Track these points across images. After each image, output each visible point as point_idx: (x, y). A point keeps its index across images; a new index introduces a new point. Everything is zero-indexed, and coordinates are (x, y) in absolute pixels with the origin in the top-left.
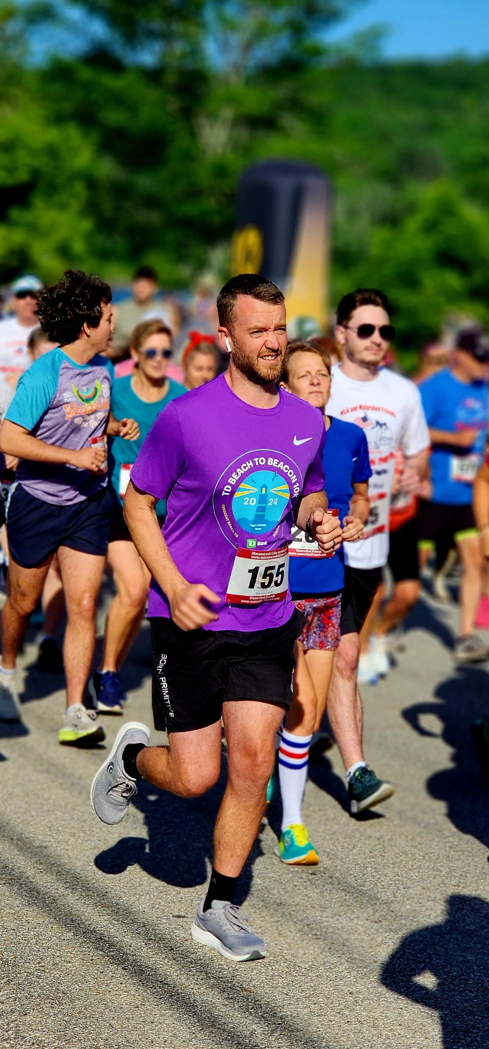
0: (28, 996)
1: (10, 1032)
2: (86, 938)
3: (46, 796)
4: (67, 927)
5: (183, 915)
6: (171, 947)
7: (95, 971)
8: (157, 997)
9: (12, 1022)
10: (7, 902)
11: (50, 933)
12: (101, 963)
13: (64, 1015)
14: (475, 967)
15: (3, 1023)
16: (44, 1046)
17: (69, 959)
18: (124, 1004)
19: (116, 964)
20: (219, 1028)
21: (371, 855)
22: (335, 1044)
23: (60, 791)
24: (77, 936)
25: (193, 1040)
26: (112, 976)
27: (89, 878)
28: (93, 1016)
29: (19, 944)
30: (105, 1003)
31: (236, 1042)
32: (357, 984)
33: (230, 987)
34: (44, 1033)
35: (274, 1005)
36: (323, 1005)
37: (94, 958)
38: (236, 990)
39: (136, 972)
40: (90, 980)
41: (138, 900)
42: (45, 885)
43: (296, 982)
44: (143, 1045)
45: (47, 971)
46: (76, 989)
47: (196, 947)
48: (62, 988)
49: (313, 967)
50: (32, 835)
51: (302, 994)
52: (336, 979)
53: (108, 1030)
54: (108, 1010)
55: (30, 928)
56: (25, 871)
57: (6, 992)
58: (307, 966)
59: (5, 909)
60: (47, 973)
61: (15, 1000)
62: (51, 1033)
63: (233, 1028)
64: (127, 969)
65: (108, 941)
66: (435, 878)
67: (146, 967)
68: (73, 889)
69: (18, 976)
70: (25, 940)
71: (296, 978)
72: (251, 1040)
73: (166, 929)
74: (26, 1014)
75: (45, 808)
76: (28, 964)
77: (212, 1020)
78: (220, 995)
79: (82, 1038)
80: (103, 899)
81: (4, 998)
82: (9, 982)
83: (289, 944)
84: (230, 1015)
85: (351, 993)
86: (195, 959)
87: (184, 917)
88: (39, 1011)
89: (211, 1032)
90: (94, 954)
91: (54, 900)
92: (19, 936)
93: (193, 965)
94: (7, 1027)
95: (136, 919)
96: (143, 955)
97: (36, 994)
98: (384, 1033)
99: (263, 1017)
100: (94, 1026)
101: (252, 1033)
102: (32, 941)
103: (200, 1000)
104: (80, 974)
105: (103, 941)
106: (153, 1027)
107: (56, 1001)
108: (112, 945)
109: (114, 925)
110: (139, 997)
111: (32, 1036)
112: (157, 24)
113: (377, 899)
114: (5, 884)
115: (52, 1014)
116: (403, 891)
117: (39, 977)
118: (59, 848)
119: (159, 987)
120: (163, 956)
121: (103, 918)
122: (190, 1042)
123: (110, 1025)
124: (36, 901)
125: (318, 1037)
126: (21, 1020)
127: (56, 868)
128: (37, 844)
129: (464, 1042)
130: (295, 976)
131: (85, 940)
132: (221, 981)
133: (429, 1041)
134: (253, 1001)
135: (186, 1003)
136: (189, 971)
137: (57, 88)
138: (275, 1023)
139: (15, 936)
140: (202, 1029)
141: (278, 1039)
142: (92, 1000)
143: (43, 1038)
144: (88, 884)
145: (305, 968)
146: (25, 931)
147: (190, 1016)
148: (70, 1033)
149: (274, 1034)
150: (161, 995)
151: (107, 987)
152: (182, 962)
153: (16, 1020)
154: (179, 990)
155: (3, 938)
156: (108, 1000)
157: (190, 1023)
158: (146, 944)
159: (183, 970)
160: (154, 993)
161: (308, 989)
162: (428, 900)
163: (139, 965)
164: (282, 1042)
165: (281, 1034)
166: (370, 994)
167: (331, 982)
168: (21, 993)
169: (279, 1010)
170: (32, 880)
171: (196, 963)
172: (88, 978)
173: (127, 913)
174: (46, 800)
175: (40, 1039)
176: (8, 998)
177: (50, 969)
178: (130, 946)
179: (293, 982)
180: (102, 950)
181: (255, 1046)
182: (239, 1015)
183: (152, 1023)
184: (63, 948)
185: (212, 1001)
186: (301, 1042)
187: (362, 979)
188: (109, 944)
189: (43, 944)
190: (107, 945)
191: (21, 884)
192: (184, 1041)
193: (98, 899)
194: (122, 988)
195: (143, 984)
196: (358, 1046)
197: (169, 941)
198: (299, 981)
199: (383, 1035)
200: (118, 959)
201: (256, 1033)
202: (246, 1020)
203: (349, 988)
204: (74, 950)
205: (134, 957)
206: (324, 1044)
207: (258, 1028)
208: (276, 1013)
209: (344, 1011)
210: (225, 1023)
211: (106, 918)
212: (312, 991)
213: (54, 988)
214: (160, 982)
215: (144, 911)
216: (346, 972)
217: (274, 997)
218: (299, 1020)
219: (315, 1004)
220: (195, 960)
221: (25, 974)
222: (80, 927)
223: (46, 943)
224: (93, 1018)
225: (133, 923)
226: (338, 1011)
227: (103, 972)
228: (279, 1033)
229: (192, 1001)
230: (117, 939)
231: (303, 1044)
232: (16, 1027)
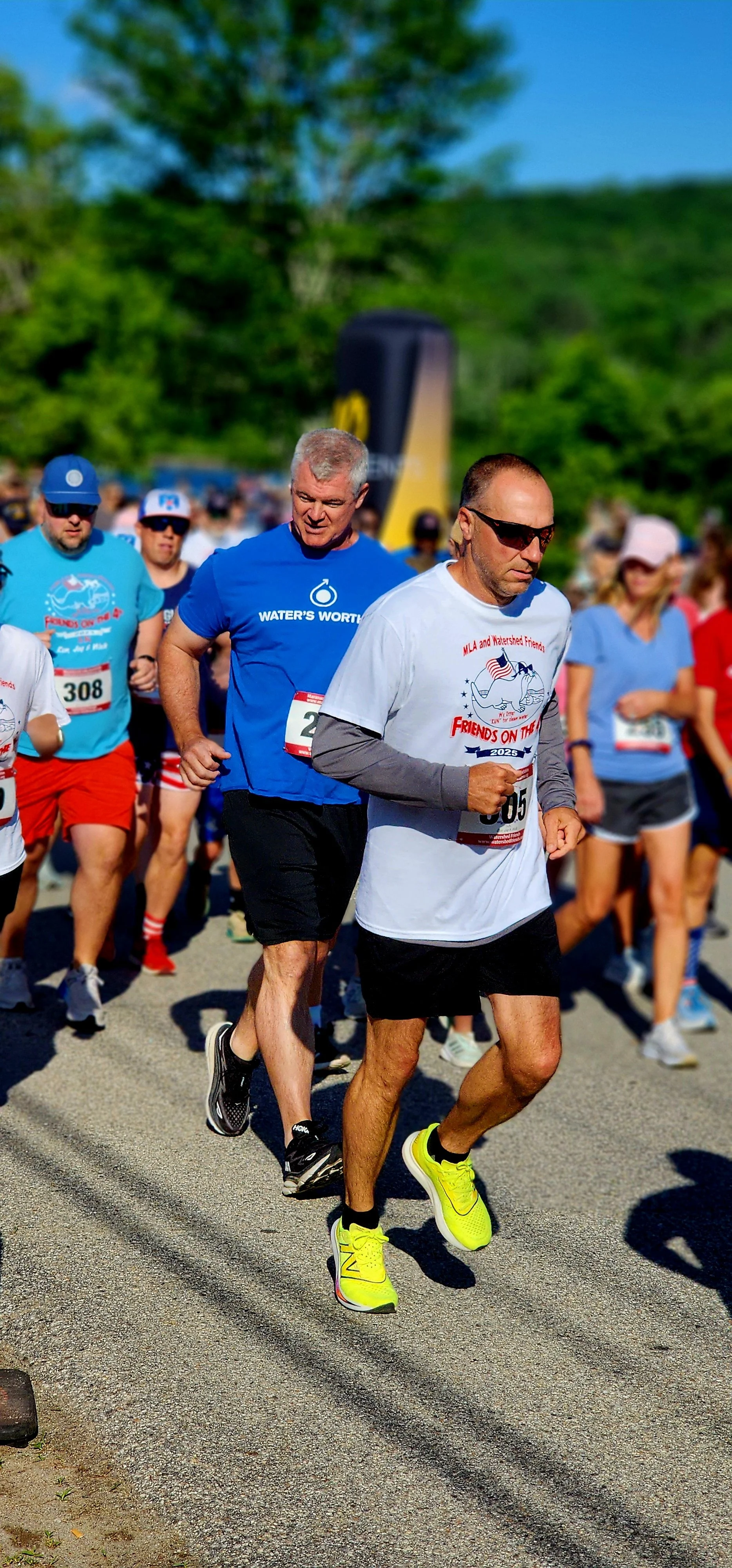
0: (85, 1327)
1: (64, 1371)
2: (155, 1257)
3: (107, 1085)
4: (134, 1244)
5: (273, 1229)
6: (259, 1268)
7: (167, 1298)
8: (242, 1329)
9: (67, 1358)
10: (61, 1213)
11: (113, 1251)
12: (174, 1287)
13: (129, 1350)
14: (630, 1295)
15: (55, 1359)
16: (105, 1388)
17: (135, 1282)
18: (202, 1337)
19: (192, 1288)
20: (317, 1367)
21: (502, 1156)
22: (458, 1388)
23: (124, 1079)
24: (144, 1254)
25: (285, 1381)
26: (188, 1303)
27: (160, 1185)
28: (164, 1352)
29: (75, 1263)
30: (178, 1336)
31: (339, 1384)
32: (485, 1314)
33: (331, 1318)
34: (105, 1372)
35: (384, 1339)
36: (444, 1340)
37: (165, 1281)
38: (338, 1320)
39: (215, 1298)
40: (161, 1308)
41: (219, 1211)
42: (107, 1192)
43: (411, 1312)
44: (225, 1387)
45: (109, 1297)
46: (144, 1319)
47: (290, 1269)
48: (126, 1318)
49: (432, 1292)
50: (91, 1133)
51: (419, 1326)
52: (460, 1308)
53: (182, 1369)
54: (182, 1344)
55: (88, 1244)
56: (81, 1176)
57: (59, 1322)
58: (424, 1292)
59: (58, 1221)
60: (109, 1299)
61: (70, 1332)
62: (113, 1372)
63: (334, 1367)
64: (205, 1295)
65: (182, 1261)
66: (580, 1184)
67: (229, 1292)
68: (140, 1198)
69: (74, 1302)
70: (82, 1259)
71: (411, 1307)
72: (356, 1382)
73: (253, 1246)
74: (83, 1349)
75: (106, 1100)
76: (85, 1288)
77: (309, 1357)
78: (318, 1327)
79: (151, 1378)
80: (177, 1210)
81: (56, 1330)
82: (63, 1310)
83: (402, 1265)
84: (330, 1352)
85: (477, 1325)
86: (288, 1282)
87: (275, 1231)
88: (98, 1347)
89: (308, 1372)
90: (165, 1276)
91: (117, 1211)
92: (74, 1254)
93: (286, 1291)
94: (60, 1364)
95: (216, 1234)
96: (225, 1278)
97: (95, 1325)
98: (517, 1374)
99: (371, 1354)
100: (165, 1365)
101: (357, 1374)
102: (90, 1261)
103: (294, 1332)
104: (148, 1301)
105: (176, 1260)
106: (237, 1365)
107: (119, 1334)
108: (187, 1266)
109: (189, 1241)
110: (220, 1329)
111: (90, 1376)
112: (239, 150)
113: (510, 1210)
114: (57, 1191)
115: (115, 1349)
116: (541, 1200)
117: (99, 1304)
118: (123, 1149)
119: (245, 1317)
120: (250, 1279)
121: (177, 1233)
122: (282, 1384)
123: (185, 1362)
124: (95, 1212)
125: (438, 1379)
126: (77, 1357)
127: (119, 1172)
128: (96, 1142)
129: (616, 1385)
130: (410, 1304)
131: (155, 1259)
132: (320, 1310)
133: (574, 1384)
134: (359, 1335)
135: (277, 1337)
136: (281, 1298)
137: (120, 228)
138: (385, 1362)
139: (70, 1255)
140: (297, 1369)
141: (389, 1381)
142: (163, 1333)
143: (104, 1379)
144: (158, 1192)
145: (422, 1295)
146: (81, 1249)
147: (282, 1352)
148: (136, 1372)
149: (384, 1375)
150: (247, 1326)
151: (181, 1317)
152: (272, 1286)
153: (71, 1357)
154: (268, 1320)
155: (55, 1257)
156: (183, 1333)
157: (282, 1360)
158: (228, 1265)
159: (273, 1296)
160: (238, 1325)
161: (426, 1320)
162: (572, 1212)
163: (220, 1291)
164: (394, 1384)
165: (393, 1375)
166: (501, 1325)
167: (453, 1312)
168: (77, 1324)
169: (390, 1345)
170: (91, 1187)
171: (289, 1288)
172: (159, 1305)
173: (205, 1227)
174: (107, 1090)
175: (99, 1379)
176: (61, 1330)
177: (112, 1295)
178: (209, 1267)
179: (407, 1311)
180: (175, 1272)
181: (361, 1389)
182: (342, 1352)
183: (235, 1360)
184: (128, 1269)
185: (308, 1334)
186: (416, 1384)
187: (492, 1307)
188: (183, 1264)
189: (103, 1264)
190: (182, 1265)
191: (77, 1192)
192: (275, 1383)
193: (170, 1210)
194: (199, 1318)
195: (225, 1313)
196: (487, 1390)
197: (256, 1261)
198: (414, 1311)
199: (517, 1376)
200: (194, 1282)
201: (363, 1373)
202: (350, 1357)
203: (475, 1319)
204: (142, 1271)
205: (214, 1280)
206: (445, 1387)
207: (365, 1367)
208: (386, 1350)
209: (469, 1347)
210: (325, 1361)
211: (180, 1232)
212: (431, 1322)
213: (117, 1318)
214: (246, 1311)
215: (226, 1225)
216: (472, 1299)
217: (385, 1330)
218: (415, 1358)
219: (434, 1338)
220: (288, 1284)
221: (82, 1300)
222: (149, 1244)
223: (108, 1263)
224: (164, 1354)
225: (213, 1240)
226: (462, 1347)
227: (176, 1298)
228: (390, 1374)
229: (284, 1334)
230: (193, 1258)
231: (420, 1387)
232: (71, 1365)
